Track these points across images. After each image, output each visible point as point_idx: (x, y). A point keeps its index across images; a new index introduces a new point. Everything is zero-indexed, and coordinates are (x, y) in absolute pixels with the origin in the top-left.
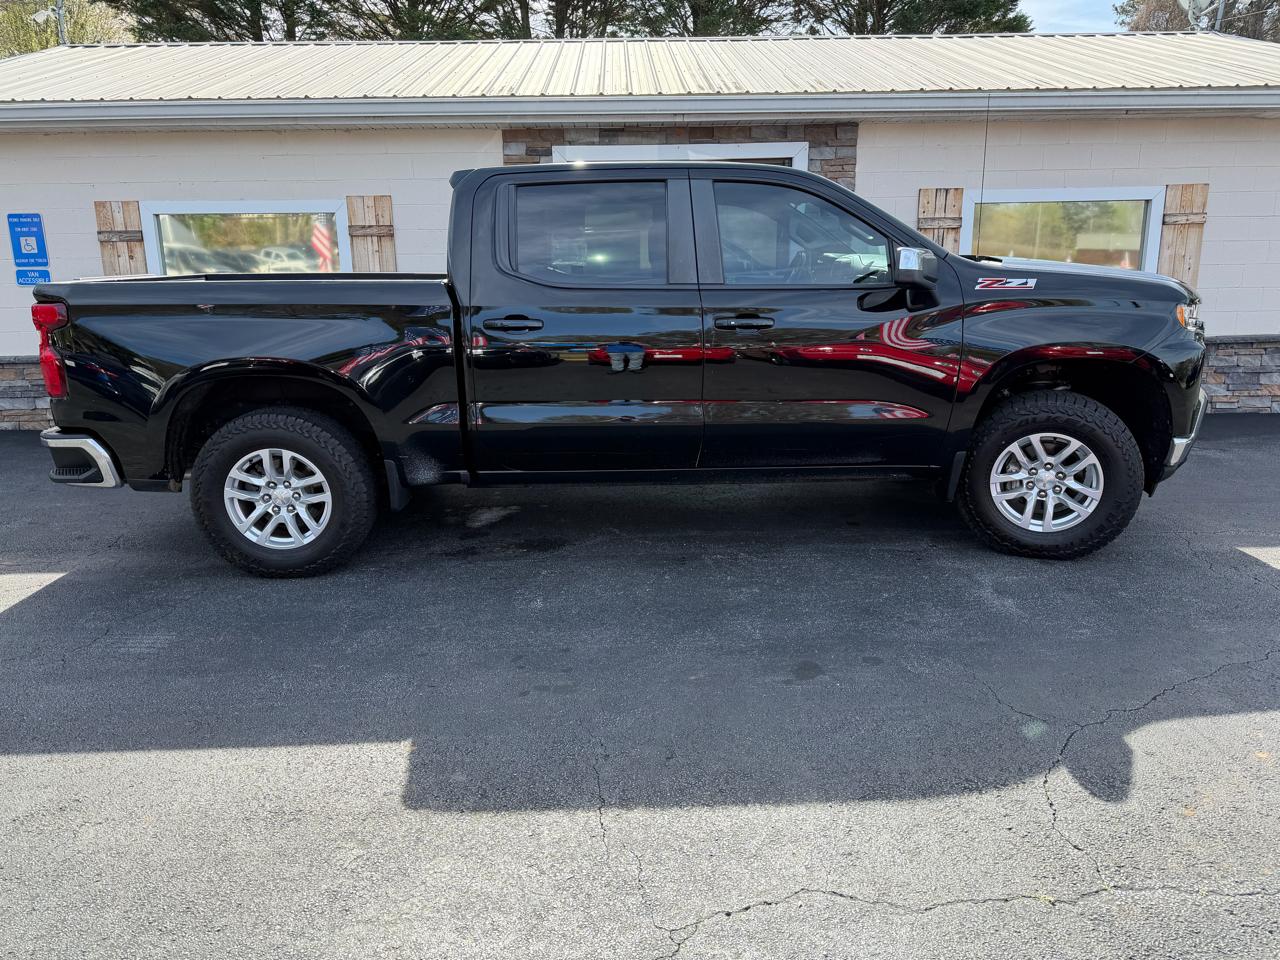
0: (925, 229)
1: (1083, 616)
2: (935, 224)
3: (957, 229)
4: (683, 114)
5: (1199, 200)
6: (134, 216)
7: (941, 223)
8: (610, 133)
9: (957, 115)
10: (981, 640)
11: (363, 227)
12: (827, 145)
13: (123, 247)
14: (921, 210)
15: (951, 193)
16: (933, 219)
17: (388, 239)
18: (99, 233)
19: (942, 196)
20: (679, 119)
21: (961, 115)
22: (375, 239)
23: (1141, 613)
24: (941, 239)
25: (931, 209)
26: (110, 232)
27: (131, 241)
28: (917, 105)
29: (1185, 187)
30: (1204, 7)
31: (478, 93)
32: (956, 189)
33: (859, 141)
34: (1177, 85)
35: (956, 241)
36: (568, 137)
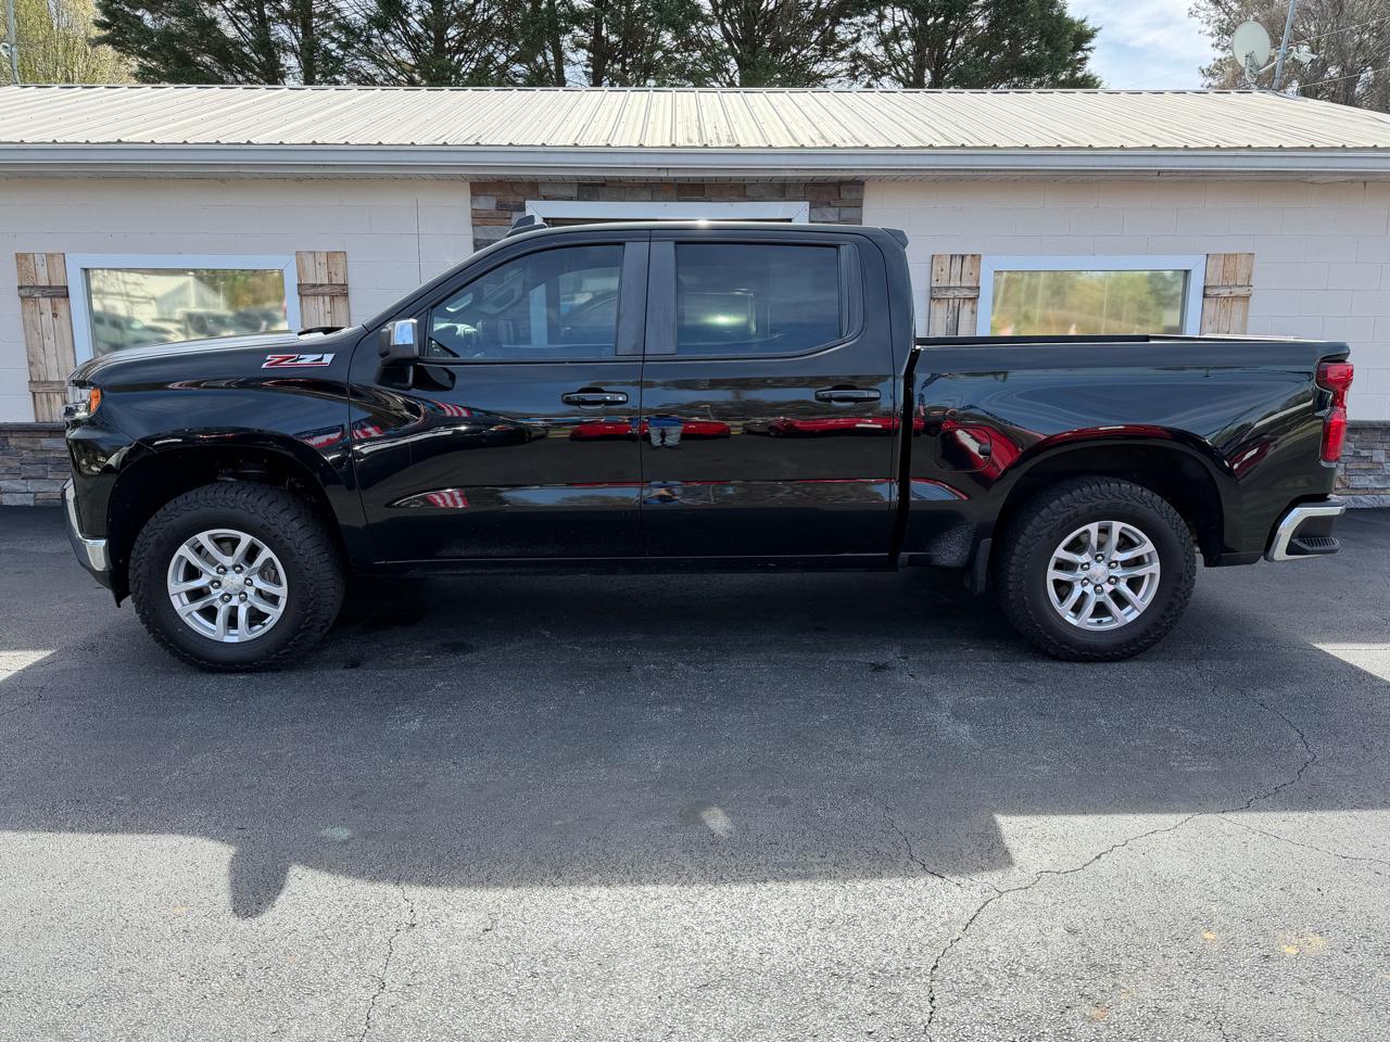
0: (939, 299)
1: (1046, 749)
2: (950, 294)
3: (974, 300)
4: (668, 169)
5: (1242, 271)
6: (59, 269)
7: (957, 293)
8: (591, 188)
9: (971, 173)
10: (917, 776)
11: (314, 286)
12: (829, 205)
13: (46, 303)
14: (934, 278)
15: (968, 259)
16: (948, 288)
17: (341, 299)
18: (20, 288)
19: (957, 263)
20: (663, 174)
21: (976, 173)
22: (327, 299)
23: (1115, 745)
24: (956, 309)
25: (946, 277)
26: (31, 287)
27: (54, 296)
28: (925, 162)
29: (1227, 256)
30: (1261, 64)
31: (441, 142)
32: (973, 256)
33: (865, 201)
34: (1214, 145)
35: (973, 312)
36: (543, 191)
